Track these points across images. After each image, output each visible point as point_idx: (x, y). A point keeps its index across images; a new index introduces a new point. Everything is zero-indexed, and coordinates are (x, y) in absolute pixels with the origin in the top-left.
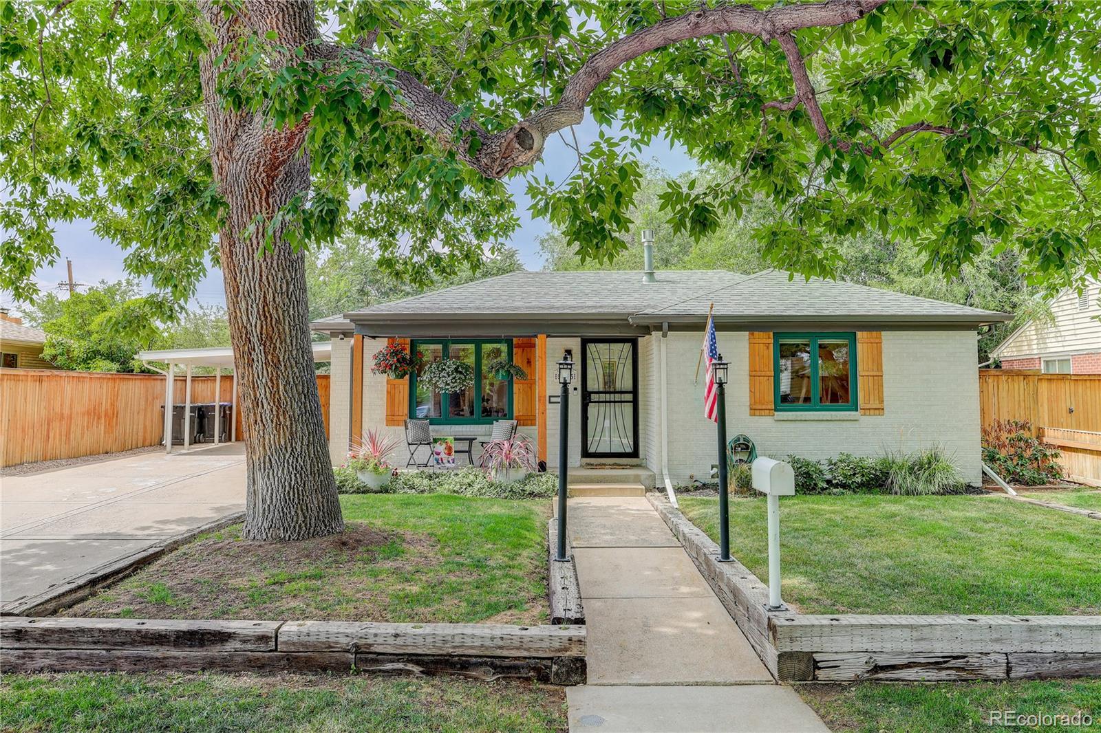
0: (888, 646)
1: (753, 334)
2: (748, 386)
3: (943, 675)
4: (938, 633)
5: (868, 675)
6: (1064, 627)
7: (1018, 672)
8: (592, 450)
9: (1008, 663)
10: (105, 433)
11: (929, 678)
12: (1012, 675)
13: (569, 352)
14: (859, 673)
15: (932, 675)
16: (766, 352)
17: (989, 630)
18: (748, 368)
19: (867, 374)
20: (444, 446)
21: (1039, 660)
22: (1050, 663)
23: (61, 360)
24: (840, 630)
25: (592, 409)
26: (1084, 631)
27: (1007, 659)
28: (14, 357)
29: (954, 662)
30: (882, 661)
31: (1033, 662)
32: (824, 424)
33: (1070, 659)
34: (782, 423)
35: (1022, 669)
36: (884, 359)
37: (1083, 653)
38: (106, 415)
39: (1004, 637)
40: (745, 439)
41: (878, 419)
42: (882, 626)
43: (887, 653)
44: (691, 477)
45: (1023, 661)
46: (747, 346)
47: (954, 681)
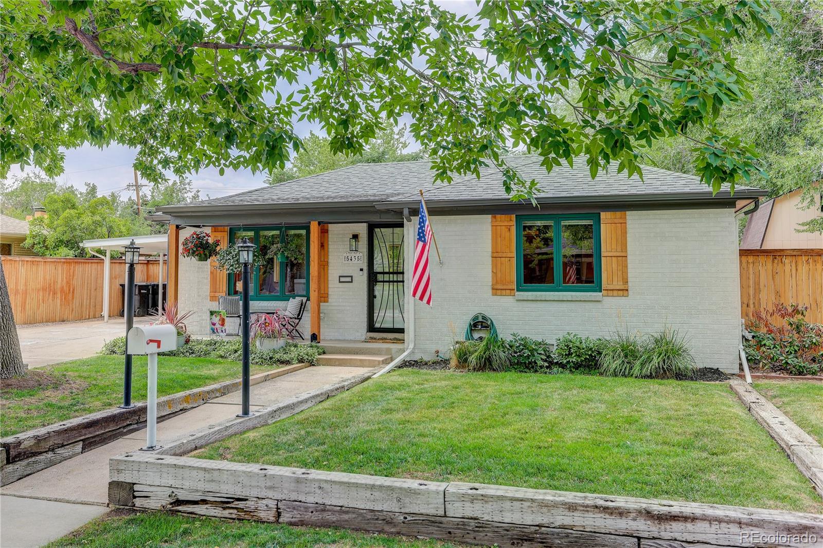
0: (187, 484)
1: (495, 217)
2: (490, 267)
3: (226, 513)
4: (225, 476)
5: (171, 506)
6: (326, 481)
7: (285, 518)
8: (377, 325)
9: (278, 508)
10: (61, 305)
11: (215, 515)
12: (281, 520)
13: (355, 237)
14: (164, 504)
15: (218, 512)
16: (508, 234)
17: (264, 478)
18: (490, 250)
19: (610, 254)
20: (218, 318)
21: (302, 509)
22: (312, 512)
23: (37, 248)
24: (152, 466)
25: (378, 288)
26: (343, 487)
27: (277, 505)
28: (9, 246)
29: (237, 503)
30: (182, 496)
31: (297, 510)
32: (564, 305)
33: (328, 511)
34: (525, 303)
35: (288, 515)
36: (629, 239)
37: (341, 507)
38: (62, 290)
39: (276, 485)
40: (484, 318)
41: (621, 301)
42: (183, 467)
43: (186, 490)
44: (437, 352)
45: (289, 508)
46: (490, 228)
47: (234, 519)
